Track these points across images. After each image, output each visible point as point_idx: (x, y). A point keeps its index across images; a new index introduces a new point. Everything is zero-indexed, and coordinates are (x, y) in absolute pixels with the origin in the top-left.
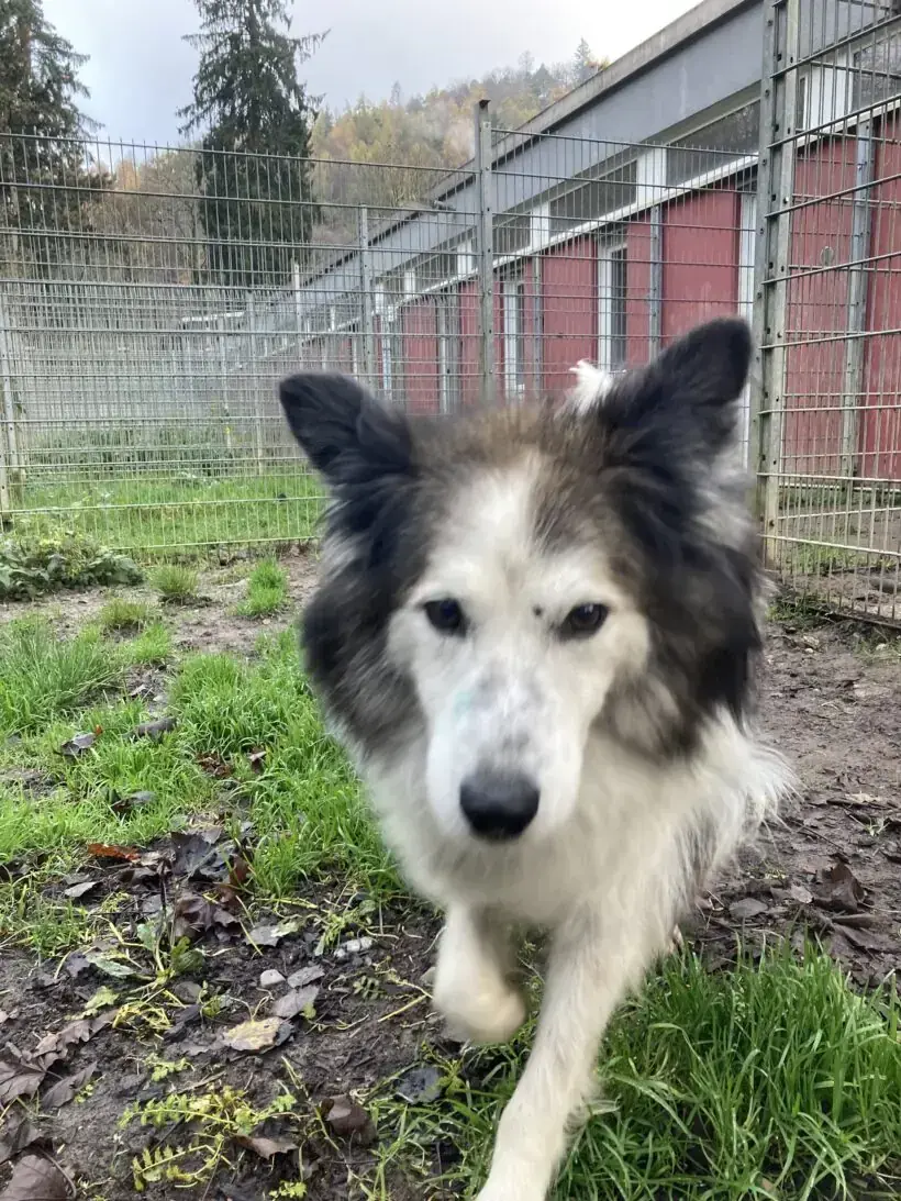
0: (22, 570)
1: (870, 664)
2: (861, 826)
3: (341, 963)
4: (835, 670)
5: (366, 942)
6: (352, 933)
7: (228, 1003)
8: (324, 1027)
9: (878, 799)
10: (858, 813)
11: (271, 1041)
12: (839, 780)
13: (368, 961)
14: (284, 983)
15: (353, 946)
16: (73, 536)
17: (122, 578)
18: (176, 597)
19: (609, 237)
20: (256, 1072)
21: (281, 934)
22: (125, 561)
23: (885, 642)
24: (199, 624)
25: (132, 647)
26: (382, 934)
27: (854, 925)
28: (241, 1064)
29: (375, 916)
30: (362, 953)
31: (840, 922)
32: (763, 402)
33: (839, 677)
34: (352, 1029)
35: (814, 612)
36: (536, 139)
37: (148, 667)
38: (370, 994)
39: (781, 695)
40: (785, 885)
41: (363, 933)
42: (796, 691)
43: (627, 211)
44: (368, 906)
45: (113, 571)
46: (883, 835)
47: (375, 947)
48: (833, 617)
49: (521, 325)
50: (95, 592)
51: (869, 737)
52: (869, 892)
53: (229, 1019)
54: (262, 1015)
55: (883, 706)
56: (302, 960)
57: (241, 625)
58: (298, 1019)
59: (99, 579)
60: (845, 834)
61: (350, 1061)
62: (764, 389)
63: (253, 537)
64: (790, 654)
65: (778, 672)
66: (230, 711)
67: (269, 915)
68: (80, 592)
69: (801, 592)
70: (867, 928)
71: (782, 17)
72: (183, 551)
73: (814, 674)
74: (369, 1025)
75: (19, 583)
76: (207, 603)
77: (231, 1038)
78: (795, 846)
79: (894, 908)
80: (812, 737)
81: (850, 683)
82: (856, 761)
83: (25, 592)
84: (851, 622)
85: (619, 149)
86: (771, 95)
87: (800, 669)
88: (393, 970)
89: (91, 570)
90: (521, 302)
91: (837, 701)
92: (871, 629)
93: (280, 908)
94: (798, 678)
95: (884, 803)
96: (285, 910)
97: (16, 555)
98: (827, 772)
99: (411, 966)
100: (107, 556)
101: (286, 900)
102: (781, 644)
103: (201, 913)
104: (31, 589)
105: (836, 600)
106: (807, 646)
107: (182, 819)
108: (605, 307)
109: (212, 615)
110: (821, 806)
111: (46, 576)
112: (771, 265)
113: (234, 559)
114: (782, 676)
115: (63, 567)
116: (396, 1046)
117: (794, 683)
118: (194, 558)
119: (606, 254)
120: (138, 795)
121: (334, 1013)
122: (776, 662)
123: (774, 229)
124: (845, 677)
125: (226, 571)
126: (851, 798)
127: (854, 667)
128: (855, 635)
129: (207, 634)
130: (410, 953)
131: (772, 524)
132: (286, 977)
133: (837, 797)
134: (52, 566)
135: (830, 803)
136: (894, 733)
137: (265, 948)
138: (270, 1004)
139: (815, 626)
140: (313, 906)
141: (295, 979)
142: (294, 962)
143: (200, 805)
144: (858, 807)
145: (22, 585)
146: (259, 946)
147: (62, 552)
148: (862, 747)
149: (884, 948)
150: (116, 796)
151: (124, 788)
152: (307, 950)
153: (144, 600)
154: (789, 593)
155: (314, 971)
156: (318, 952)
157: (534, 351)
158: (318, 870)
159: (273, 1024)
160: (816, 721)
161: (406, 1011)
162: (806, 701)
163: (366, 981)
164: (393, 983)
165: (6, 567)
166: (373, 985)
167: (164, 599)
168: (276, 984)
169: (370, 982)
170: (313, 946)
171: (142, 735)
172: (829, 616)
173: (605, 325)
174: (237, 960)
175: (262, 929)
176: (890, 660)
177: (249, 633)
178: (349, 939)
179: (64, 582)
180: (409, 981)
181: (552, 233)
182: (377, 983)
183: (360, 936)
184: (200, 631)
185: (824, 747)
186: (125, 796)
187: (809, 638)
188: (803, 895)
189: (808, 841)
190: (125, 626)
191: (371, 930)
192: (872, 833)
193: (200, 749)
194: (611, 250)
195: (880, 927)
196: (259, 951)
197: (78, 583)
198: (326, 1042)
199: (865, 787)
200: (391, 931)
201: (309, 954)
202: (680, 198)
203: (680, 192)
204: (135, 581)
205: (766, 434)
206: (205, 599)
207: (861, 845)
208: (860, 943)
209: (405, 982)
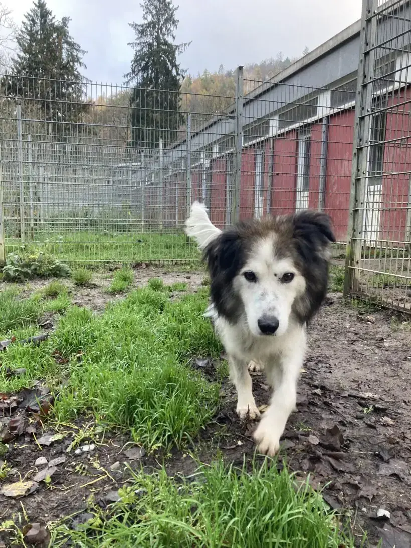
0: (19, 269)
1: (395, 331)
2: (361, 408)
3: (76, 456)
4: (377, 333)
5: (92, 447)
6: (87, 442)
7: (13, 473)
8: (54, 487)
9: (376, 396)
10: (362, 402)
11: (23, 493)
12: (359, 385)
13: (89, 456)
14: (46, 465)
15: (86, 448)
16: (44, 254)
17: (63, 274)
18: (81, 283)
19: (305, 131)
20: (11, 508)
21: (53, 440)
22: (66, 267)
23: (406, 321)
24: (87, 295)
25: (53, 304)
26: (101, 444)
27: (337, 458)
28: (6, 503)
29: (101, 434)
30: (88, 452)
31: (330, 456)
32: (355, 204)
33: (378, 336)
34: (67, 490)
35: (375, 305)
36: (276, 85)
37: (55, 313)
38: (82, 473)
39: (346, 343)
40: (307, 434)
41: (93, 442)
42: (355, 341)
43: (313, 119)
44: (99, 429)
45: (60, 271)
46: (370, 414)
47: (94, 450)
48: (384, 308)
49: (263, 168)
50: (51, 280)
51: (383, 365)
52: (350, 441)
53: (11, 480)
54: (28, 479)
55: (396, 351)
56: (60, 453)
57: (106, 296)
58: (42, 483)
59: (53, 274)
60: (352, 412)
61: (57, 507)
62: (356, 198)
63: (127, 259)
64: (359, 324)
65: (349, 332)
66: (75, 333)
67: (52, 430)
68: (44, 280)
69: (370, 295)
70: (342, 459)
71: (369, 26)
72: (93, 263)
73: (367, 334)
74: (75, 489)
75: (17, 274)
76: (95, 286)
77: (6, 490)
78: (323, 416)
79: (361, 451)
80: (354, 363)
81: (382, 339)
82: (372, 377)
83: (20, 278)
84: (392, 311)
85: (311, 91)
86: (363, 62)
87: (361, 332)
88: (98, 461)
89: (51, 270)
90: (263, 159)
91: (373, 347)
92: (400, 315)
93: (59, 427)
94: (358, 336)
95: (378, 398)
96: (62, 428)
97: (18, 262)
98: (354, 381)
99: (107, 461)
100: (58, 264)
101: (64, 423)
102: (355, 319)
103: (18, 427)
104: (22, 277)
105: (385, 300)
106: (369, 321)
107: (36, 382)
108: (301, 162)
109: (94, 292)
110: (345, 397)
111: (30, 272)
112: (361, 140)
113: (116, 268)
114: (350, 334)
115: (38, 268)
116: (83, 500)
117: (355, 338)
118: (98, 267)
119: (303, 138)
120: (18, 370)
121: (62, 481)
122: (350, 327)
123: (363, 124)
124: (381, 336)
125: (111, 273)
126: (362, 394)
127: (387, 332)
128: (393, 317)
129: (90, 300)
130: (109, 454)
131: (358, 263)
132: (48, 461)
133: (354, 393)
134: (33, 267)
135: (350, 396)
136: (396, 364)
137: (43, 446)
138: (34, 474)
139: (374, 312)
140: (76, 427)
141: (53, 462)
142: (55, 454)
143: (50, 376)
144: (363, 398)
145: (18, 275)
146: (41, 445)
147: (38, 262)
148: (378, 370)
149: (348, 471)
150: (9, 370)
151: (14, 366)
152: (63, 448)
153: (68, 284)
154: (364, 295)
155: (62, 459)
156: (68, 450)
157: (268, 181)
158: (86, 411)
159: (29, 484)
160: (359, 356)
161: (96, 483)
162: (358, 347)
163: (82, 466)
164: (95, 468)
165: (12, 267)
166: (84, 468)
167: (76, 284)
168: (42, 465)
169: (83, 466)
170: (67, 447)
171: (29, 342)
172: (382, 307)
173: (301, 170)
174: (28, 451)
175: (47, 436)
176: (405, 329)
177: (108, 300)
178: (86, 444)
179: (38, 275)
180: (104, 468)
181: (280, 128)
182: (87, 467)
183: (90, 444)
184: (87, 299)
185: (358, 369)
186: (13, 369)
187: (370, 317)
188: (314, 440)
189: (331, 414)
190: (53, 294)
191: (97, 441)
192: (365, 412)
193: (59, 350)
194: (305, 137)
195: (351, 460)
196: (40, 447)
197: (43, 275)
198: (52, 495)
199: (371, 389)
200: (106, 442)
201: (64, 451)
202: (339, 113)
203: (339, 110)
204: (68, 276)
205: (356, 220)
206: (94, 285)
207: (357, 418)
208: (336, 466)
209: (102, 468)
